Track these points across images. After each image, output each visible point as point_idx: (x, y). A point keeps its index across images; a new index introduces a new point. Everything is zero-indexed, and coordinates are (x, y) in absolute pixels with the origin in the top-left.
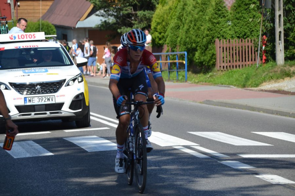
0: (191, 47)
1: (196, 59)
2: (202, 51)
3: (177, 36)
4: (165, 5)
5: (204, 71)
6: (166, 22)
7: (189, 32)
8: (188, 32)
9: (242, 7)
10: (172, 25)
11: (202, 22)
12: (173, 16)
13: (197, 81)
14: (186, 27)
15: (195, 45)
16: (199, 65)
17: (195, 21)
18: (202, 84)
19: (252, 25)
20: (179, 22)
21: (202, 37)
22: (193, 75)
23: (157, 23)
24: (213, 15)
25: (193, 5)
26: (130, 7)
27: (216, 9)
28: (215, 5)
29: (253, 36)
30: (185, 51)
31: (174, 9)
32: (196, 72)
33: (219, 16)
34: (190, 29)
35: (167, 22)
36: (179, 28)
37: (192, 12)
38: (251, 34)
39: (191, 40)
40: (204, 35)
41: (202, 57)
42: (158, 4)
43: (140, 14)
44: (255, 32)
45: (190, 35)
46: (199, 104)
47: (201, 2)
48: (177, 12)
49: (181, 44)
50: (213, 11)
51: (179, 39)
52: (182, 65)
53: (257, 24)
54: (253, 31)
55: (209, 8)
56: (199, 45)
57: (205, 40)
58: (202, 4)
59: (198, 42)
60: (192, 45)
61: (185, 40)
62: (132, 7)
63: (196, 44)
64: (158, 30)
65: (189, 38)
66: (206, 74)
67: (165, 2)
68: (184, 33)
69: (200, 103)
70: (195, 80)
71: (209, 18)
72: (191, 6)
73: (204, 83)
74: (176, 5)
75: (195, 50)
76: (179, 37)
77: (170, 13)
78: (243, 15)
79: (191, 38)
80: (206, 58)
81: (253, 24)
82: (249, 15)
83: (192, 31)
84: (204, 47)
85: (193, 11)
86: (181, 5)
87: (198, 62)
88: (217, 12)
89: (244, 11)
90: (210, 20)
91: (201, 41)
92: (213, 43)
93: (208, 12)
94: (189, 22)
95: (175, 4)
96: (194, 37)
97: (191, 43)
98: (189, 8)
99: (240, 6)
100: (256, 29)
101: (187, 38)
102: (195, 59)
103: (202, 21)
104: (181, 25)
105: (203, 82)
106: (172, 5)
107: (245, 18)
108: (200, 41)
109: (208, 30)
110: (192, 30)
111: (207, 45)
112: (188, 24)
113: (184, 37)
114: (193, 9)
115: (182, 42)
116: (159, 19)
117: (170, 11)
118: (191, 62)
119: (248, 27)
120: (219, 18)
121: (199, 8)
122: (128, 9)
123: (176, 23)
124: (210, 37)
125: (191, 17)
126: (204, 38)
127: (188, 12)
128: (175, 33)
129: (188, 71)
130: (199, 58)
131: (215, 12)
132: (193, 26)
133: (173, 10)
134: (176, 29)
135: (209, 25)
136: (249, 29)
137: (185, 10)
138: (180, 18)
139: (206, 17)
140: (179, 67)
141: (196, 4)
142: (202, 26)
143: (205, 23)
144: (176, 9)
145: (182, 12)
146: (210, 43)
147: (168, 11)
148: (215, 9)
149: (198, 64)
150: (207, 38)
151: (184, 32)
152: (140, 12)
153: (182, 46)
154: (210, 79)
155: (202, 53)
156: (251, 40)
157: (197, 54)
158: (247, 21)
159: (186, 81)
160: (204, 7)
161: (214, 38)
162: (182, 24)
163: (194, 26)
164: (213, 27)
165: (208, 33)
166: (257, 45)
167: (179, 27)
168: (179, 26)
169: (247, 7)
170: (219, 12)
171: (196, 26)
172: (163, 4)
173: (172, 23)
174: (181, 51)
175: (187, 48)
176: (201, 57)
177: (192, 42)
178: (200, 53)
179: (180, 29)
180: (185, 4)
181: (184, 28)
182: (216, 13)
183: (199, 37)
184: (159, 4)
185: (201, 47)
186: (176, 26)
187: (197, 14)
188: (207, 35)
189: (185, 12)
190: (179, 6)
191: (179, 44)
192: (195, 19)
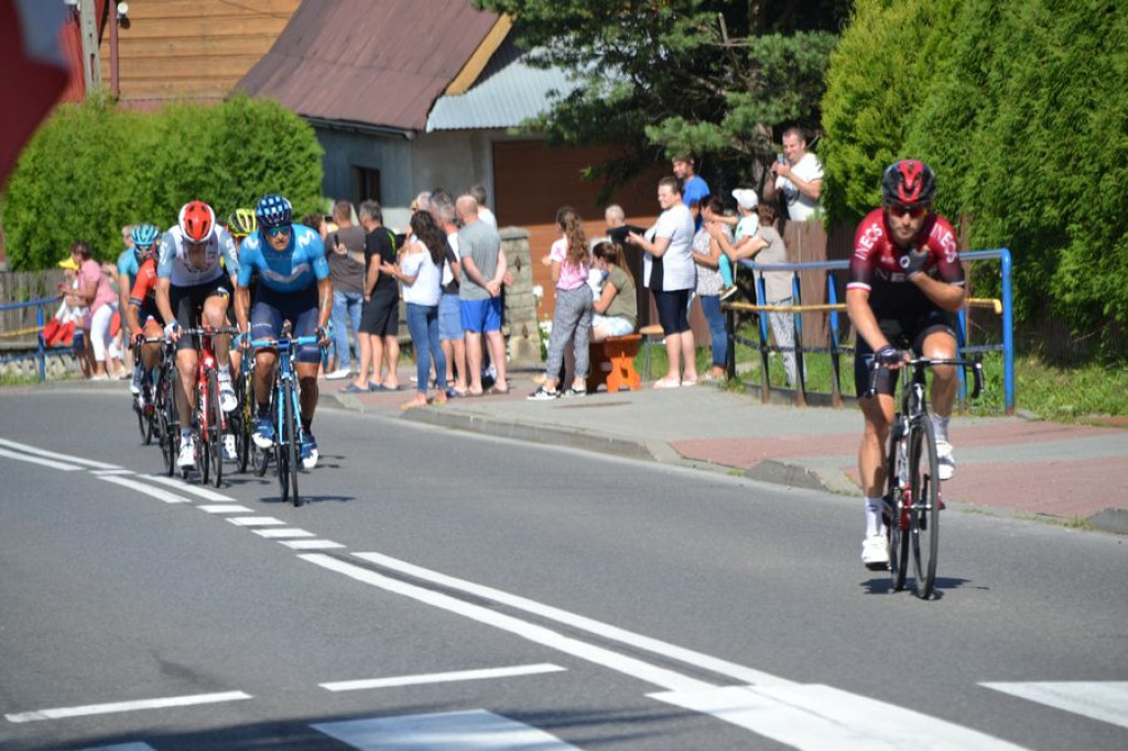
0: (1034, 224)
1: (1066, 290)
2: (1097, 244)
3: (959, 166)
6: (902, 91)
7: (1025, 140)
8: (1018, 144)
10: (934, 103)
11: (1094, 83)
12: (941, 58)
13: (1069, 408)
14: (1008, 114)
15: (1055, 213)
16: (1078, 319)
17: (1053, 79)
18: (1097, 425)
20: (971, 89)
21: (1096, 168)
22: (1048, 377)
23: (849, 95)
26: (712, 16)
30: (1002, 245)
31: (943, 18)
32: (1063, 358)
34: (1030, 129)
35: (907, 89)
36: (969, 120)
37: (1040, 31)
39: (1035, 185)
40: (1107, 156)
41: (1093, 274)
43: (766, 49)
45: (1032, 160)
46: (1068, 530)
48: (961, 34)
49: (982, 205)
51: (971, 181)
52: (986, 323)
56: (1079, 214)
57: (1109, 181)
59: (1072, 197)
60: (1039, 213)
61: (999, 184)
62: (720, 15)
63: (1062, 207)
64: (860, 133)
65: (1026, 173)
66: (1118, 367)
68: (998, 150)
69: (1075, 526)
70: (1057, 404)
73: (1107, 416)
75: (1057, 237)
76: (969, 172)
77: (920, 44)
79: (1035, 175)
80: (1118, 281)
83: (1041, 137)
84: (1108, 220)
85: (1045, 25)
87: (1074, 303)
91: (1091, 189)
94: (1021, 86)
97: (1032, 202)
98: (1024, 14)
101: (1011, 173)
102: (1057, 290)
103: (1089, 81)
105: (1102, 411)
108: (1084, 186)
110: (1038, 127)
112: (1018, 101)
113: (995, 170)
114: (1047, 15)
115: (986, 199)
116: (862, 74)
117: (924, 29)
118: (1035, 302)
122: (700, 27)
123: (953, 95)
125: (1035, 59)
126: (1106, 176)
127: (1019, 35)
128: (951, 151)
129: (1021, 350)
130: (1082, 280)
132: (1043, 110)
133: (940, 23)
134: (953, 127)
137: (1002, 21)
138: (972, 69)
139: (1116, 57)
140: (974, 330)
142: (1092, 106)
143: (1109, 92)
144: (957, 17)
145: (986, 37)
147: (910, 33)
149: (1074, 312)
151: (997, 144)
152: (766, 39)
153: (985, 215)
155: (1098, 255)
157: (1069, 260)
159: (1010, 410)
162: (987, 102)
163: (1047, 110)
167: (974, 114)
168: (967, 113)
171: (1062, 109)
173: (934, 93)
174: (983, 247)
175: (1014, 228)
176: (1088, 275)
177: (1040, 199)
178: (1085, 254)
179: (975, 125)
181: (995, 125)
183: (1076, 170)
185: (1088, 223)
186: (957, 112)
187: (1065, 44)
188: (1122, 159)
189: (999, 34)
190: (971, 5)
191: (971, 208)
192: (1057, 71)
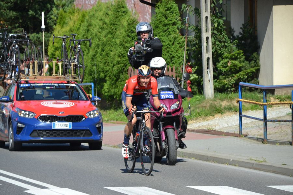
0: (98, 77)
1: (106, 92)
2: (113, 82)
4: (65, 26)
5: (115, 105)
7: (96, 58)
8: (94, 59)
9: (160, 28)
11: (112, 46)
13: (106, 119)
14: (92, 52)
15: (103, 75)
16: (108, 99)
17: (102, 45)
18: (114, 123)
19: (173, 50)
21: (112, 65)
23: (54, 48)
24: (125, 37)
25: (99, 25)
26: (21, 29)
27: (129, 30)
28: (127, 25)
29: (173, 63)
30: (91, 82)
31: (76, 30)
32: (105, 108)
33: (133, 39)
34: (97, 56)
37: (99, 34)
38: (172, 61)
39: (98, 69)
40: (115, 62)
41: (112, 89)
42: (55, 24)
43: (33, 37)
44: (176, 59)
45: (98, 63)
46: (113, 148)
47: (110, 22)
48: (80, 34)
49: (86, 73)
50: (125, 33)
53: (178, 49)
54: (173, 57)
55: (120, 30)
56: (108, 75)
57: (115, 68)
58: (111, 24)
59: (107, 71)
60: (99, 75)
61: (90, 68)
62: (23, 29)
63: (105, 74)
64: (56, 56)
65: (96, 66)
66: (117, 110)
67: (64, 23)
68: (90, 61)
69: (114, 147)
71: (121, 42)
72: (98, 27)
73: (115, 121)
74: (79, 26)
75: (103, 80)
78: (162, 37)
79: (98, 66)
80: (117, 90)
81: (173, 48)
82: (168, 38)
83: (100, 58)
84: (115, 77)
85: (100, 32)
86: (85, 27)
87: (108, 95)
88: (130, 34)
89: (163, 33)
90: (122, 44)
92: (126, 72)
93: (118, 34)
94: (95, 46)
95: (78, 24)
96: (101, 65)
97: (98, 73)
98: (95, 30)
99: (157, 27)
100: (177, 55)
101: (93, 66)
102: (103, 92)
104: (85, 51)
106: (74, 26)
107: (164, 42)
108: (110, 69)
109: (120, 56)
110: (99, 56)
111: (118, 74)
112: (94, 49)
113: (89, 65)
114: (100, 30)
115: (87, 71)
116: (57, 43)
119: (168, 52)
120: (132, 42)
121: (107, 29)
122: (18, 31)
124: (123, 65)
125: (98, 40)
126: (115, 67)
127: (94, 35)
130: (109, 90)
131: (127, 33)
132: (100, 52)
135: (120, 51)
136: (169, 55)
137: (90, 31)
139: (117, 40)
141: (103, 24)
142: (111, 51)
143: (115, 48)
144: (79, 30)
145: (86, 35)
146: (122, 73)
148: (127, 31)
149: (107, 97)
150: (119, 66)
151: (89, 59)
152: (33, 35)
154: (122, 117)
155: (113, 84)
156: (172, 69)
157: (106, 86)
158: (166, 45)
160: (113, 28)
161: (127, 66)
162: (87, 50)
163: (101, 52)
164: (126, 52)
165: (119, 59)
166: (180, 75)
169: (166, 28)
170: (133, 34)
171: (105, 51)
172: (62, 25)
174: (86, 82)
175: (94, 78)
177: (100, 72)
178: (110, 84)
180: (90, 25)
181: (89, 54)
182: (128, 36)
183: (108, 65)
184: (57, 25)
185: (110, 77)
187: (105, 37)
188: (118, 63)
189: (89, 34)
190: (82, 27)
192: (103, 43)
